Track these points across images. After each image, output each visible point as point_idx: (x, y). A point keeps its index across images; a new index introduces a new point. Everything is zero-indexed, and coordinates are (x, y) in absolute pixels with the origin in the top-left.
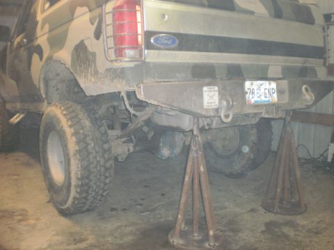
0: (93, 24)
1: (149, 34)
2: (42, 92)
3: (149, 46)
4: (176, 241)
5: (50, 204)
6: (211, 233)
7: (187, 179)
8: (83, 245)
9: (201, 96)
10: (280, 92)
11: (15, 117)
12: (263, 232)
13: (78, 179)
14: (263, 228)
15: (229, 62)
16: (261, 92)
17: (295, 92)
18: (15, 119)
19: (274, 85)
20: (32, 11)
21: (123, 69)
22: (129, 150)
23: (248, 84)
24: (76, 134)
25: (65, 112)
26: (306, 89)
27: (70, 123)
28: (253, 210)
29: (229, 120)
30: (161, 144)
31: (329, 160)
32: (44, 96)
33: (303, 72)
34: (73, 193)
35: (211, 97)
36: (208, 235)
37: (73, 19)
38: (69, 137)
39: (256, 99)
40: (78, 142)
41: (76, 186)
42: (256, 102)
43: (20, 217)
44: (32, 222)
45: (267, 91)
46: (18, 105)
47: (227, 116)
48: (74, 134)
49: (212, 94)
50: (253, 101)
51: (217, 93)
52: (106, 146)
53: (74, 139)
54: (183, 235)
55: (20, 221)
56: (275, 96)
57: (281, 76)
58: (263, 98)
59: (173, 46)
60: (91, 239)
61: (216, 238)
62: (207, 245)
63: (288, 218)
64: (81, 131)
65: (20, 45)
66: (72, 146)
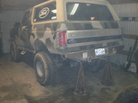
0: (53, 35)
1: (68, 40)
2: (34, 47)
3: (68, 43)
4: (75, 94)
5: (37, 82)
6: (85, 91)
7: (78, 77)
8: (49, 95)
9: (82, 56)
10: (106, 51)
11: (22, 52)
12: (100, 91)
13: (47, 76)
14: (100, 90)
15: (90, 44)
16: (100, 52)
17: (110, 51)
18: (22, 53)
19: (104, 49)
20: (29, 20)
21: (61, 50)
22: (61, 65)
23: (96, 50)
24: (47, 63)
25: (43, 56)
26: (114, 50)
27: (45, 60)
28: (98, 84)
29: (90, 61)
30: (71, 63)
31: (125, 67)
32: (34, 49)
33: (114, 44)
34: (46, 80)
35: (85, 56)
36: (84, 92)
37: (45, 30)
38: (45, 64)
39: (98, 54)
40: (47, 65)
41: (47, 78)
42: (98, 55)
43: (29, 86)
44: (33, 88)
45: (102, 51)
46: (24, 49)
47: (89, 60)
48: (46, 63)
49: (85, 55)
50: (97, 55)
51: (87, 54)
52: (55, 66)
53: (46, 65)
54: (77, 92)
55: (30, 87)
56: (104, 52)
57: (106, 46)
58: (100, 54)
59: (75, 42)
60: (51, 93)
61: (86, 93)
62: (84, 95)
63: (108, 87)
64: (48, 62)
65: (25, 30)
66: (46, 66)
